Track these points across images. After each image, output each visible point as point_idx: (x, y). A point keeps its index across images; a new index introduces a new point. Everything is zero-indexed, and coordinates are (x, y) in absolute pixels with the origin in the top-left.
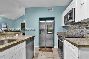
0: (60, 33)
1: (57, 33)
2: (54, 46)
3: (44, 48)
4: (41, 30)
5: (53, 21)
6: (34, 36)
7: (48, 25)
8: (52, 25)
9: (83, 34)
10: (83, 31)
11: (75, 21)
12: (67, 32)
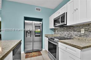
0: (48, 35)
1: (45, 35)
2: (42, 49)
3: (31, 53)
4: (27, 32)
5: (41, 22)
6: (21, 41)
7: (35, 26)
8: (40, 26)
9: (71, 36)
10: (71, 33)
11: (66, 24)
12: (54, 34)
